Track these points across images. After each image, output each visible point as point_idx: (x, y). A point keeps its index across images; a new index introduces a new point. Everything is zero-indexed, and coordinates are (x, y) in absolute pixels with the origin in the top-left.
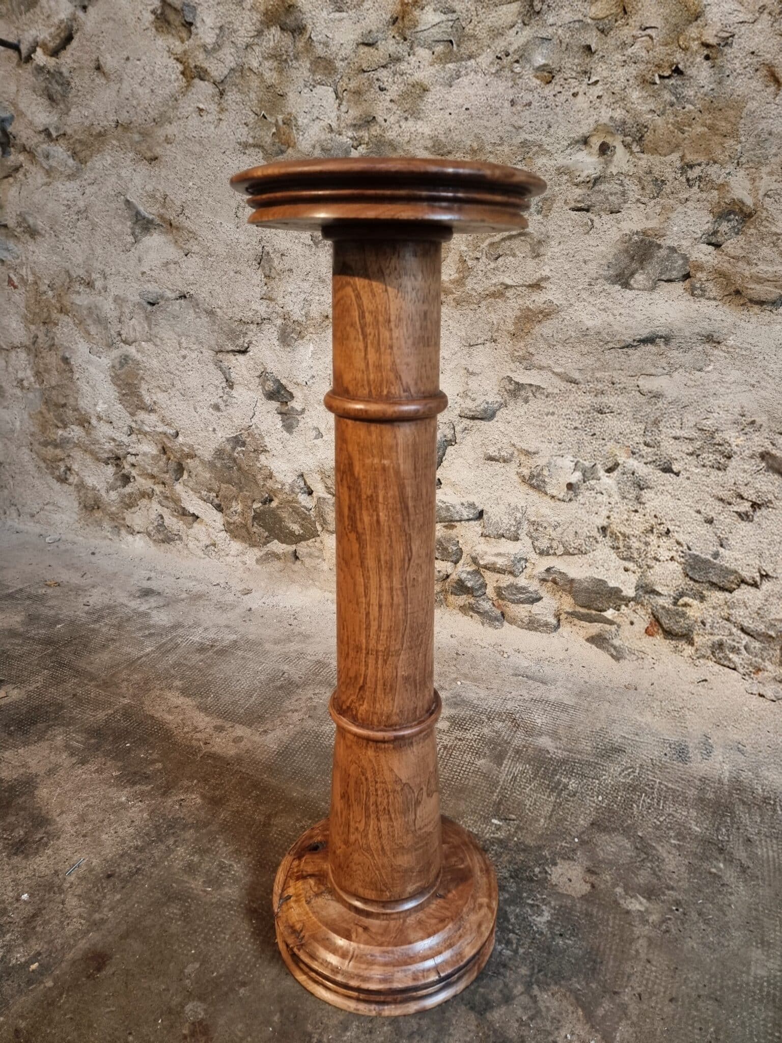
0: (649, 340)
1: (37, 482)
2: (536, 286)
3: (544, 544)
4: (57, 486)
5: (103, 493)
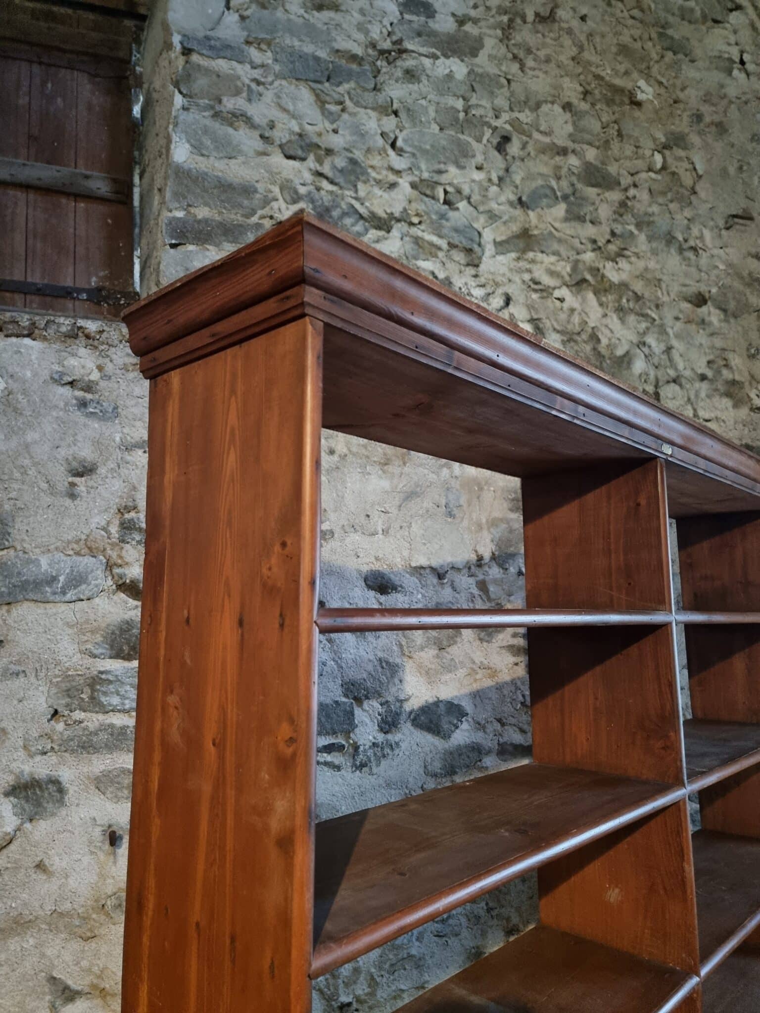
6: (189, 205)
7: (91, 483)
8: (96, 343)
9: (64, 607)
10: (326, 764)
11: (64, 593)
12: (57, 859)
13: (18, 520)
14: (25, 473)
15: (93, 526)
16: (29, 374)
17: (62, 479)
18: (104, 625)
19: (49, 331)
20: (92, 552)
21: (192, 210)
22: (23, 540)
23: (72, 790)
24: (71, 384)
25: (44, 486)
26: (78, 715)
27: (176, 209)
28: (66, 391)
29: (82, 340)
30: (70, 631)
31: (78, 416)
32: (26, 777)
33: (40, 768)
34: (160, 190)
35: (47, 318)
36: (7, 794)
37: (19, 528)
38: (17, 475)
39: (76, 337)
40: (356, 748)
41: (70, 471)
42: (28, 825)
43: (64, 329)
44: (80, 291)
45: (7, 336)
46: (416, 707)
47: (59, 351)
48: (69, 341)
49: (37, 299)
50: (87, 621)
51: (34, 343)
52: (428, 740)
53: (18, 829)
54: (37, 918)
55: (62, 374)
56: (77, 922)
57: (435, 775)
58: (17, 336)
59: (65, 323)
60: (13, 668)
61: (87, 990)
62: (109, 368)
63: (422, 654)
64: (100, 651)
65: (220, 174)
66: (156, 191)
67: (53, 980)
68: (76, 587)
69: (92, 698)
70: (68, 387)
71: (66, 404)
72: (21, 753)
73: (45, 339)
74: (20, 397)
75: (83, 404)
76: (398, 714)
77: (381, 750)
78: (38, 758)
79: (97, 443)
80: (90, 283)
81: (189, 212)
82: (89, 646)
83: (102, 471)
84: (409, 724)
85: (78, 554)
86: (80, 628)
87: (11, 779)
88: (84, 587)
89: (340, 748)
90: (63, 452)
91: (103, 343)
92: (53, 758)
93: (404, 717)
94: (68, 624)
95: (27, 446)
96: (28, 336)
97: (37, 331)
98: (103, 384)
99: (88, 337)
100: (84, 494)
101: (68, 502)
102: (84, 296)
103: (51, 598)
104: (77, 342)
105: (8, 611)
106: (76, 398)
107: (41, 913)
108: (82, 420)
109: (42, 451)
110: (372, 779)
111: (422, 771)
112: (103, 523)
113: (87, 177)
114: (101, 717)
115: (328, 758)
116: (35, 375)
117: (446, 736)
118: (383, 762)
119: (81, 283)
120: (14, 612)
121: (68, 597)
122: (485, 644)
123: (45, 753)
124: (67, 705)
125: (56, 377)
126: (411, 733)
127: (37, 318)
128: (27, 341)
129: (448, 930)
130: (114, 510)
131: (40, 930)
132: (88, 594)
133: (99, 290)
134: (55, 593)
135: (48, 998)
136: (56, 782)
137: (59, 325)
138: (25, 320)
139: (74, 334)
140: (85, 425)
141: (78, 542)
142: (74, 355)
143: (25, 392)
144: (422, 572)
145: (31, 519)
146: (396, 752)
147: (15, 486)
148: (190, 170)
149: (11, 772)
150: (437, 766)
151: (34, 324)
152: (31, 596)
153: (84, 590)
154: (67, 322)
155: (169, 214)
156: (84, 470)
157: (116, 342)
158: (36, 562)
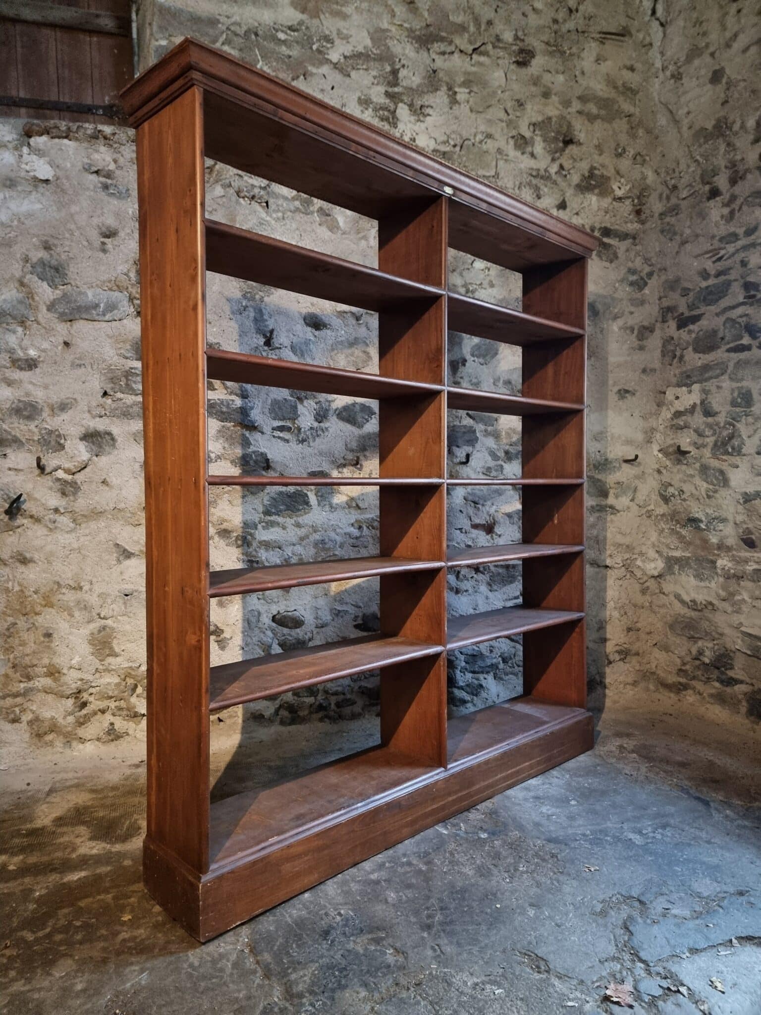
4: (8, 727)
5: (60, 720)
6: (170, 36)
7: (115, 243)
8: (111, 142)
9: (104, 324)
10: (279, 438)
11: (104, 315)
12: (114, 479)
13: (71, 265)
14: (72, 234)
15: (119, 271)
16: (69, 165)
17: (97, 240)
18: (131, 338)
19: (80, 133)
20: (120, 289)
21: (173, 39)
22: (76, 279)
23: (120, 440)
24: (97, 172)
25: (85, 243)
26: (119, 395)
27: (161, 39)
28: (94, 177)
29: (102, 140)
30: (110, 341)
31: (102, 195)
32: (91, 430)
33: (100, 425)
34: (150, 24)
35: (78, 124)
36: (81, 439)
37: (72, 271)
38: (67, 235)
39: (97, 138)
40: (299, 429)
41: (101, 234)
42: (95, 458)
43: (89, 132)
44: (98, 107)
45: (52, 138)
46: (340, 406)
47: (87, 148)
48: (93, 141)
49: (67, 114)
50: (120, 334)
51: (70, 143)
52: (349, 428)
53: (90, 460)
54: (105, 511)
55: (90, 165)
56: (129, 515)
57: (352, 451)
58: (59, 137)
59: (89, 127)
60: (78, 362)
61: (137, 553)
62: (121, 161)
64: (129, 355)
65: (191, 10)
66: (147, 25)
67: (117, 545)
68: (111, 311)
69: (127, 385)
70: (95, 175)
71: (95, 187)
72: (87, 415)
73: (77, 139)
74: (65, 181)
75: (106, 187)
76: (327, 410)
77: (316, 433)
78: (98, 419)
79: (117, 215)
80: (104, 101)
81: (170, 41)
82: (122, 351)
83: (122, 234)
84: (335, 417)
85: (110, 289)
86: (117, 339)
87: (83, 430)
88: (116, 311)
89: (289, 429)
90: (95, 221)
91: (116, 143)
92: (106, 420)
93: (331, 412)
94: (108, 335)
95: (72, 215)
96: (66, 137)
97: (71, 134)
98: (118, 173)
99: (105, 138)
100: (111, 250)
101: (101, 255)
102: (101, 112)
103: (97, 318)
104: (98, 141)
105: (71, 326)
106: (101, 183)
107: (107, 508)
108: (106, 198)
109: (82, 219)
110: (310, 450)
111: (344, 448)
112: (125, 270)
113: (97, 16)
114: (133, 397)
115: (281, 435)
116: (73, 165)
117: (360, 426)
118: (317, 439)
119: (98, 102)
120: (75, 327)
121: (107, 318)
123: (101, 417)
124: (112, 388)
125: (86, 167)
126: (337, 424)
127: (71, 124)
128: (66, 141)
129: (359, 543)
130: (131, 262)
131: (107, 518)
132: (119, 316)
133: (111, 106)
134: (98, 315)
135: (115, 555)
136: (109, 434)
137: (86, 129)
138: (63, 125)
139: (96, 136)
140: (108, 202)
141: (110, 281)
142: (97, 151)
143: (67, 178)
144: (345, 315)
145: (80, 265)
146: (326, 434)
147: (67, 243)
148: (170, 8)
149: (82, 426)
150: (354, 445)
151: (69, 129)
152: (84, 316)
153: (116, 314)
154: (91, 127)
155: (157, 43)
156: (110, 234)
157: (125, 142)
158: (85, 294)
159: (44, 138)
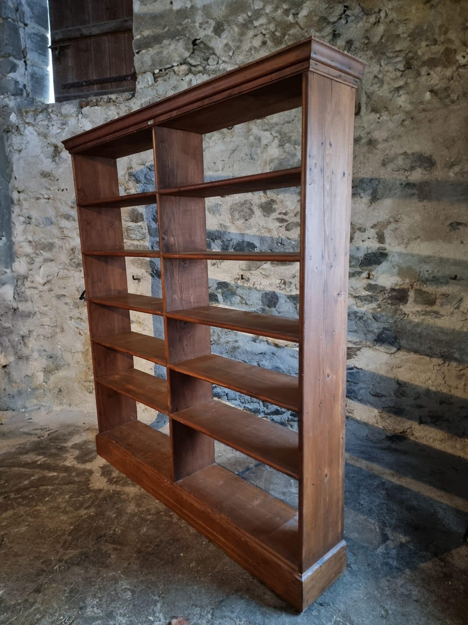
0: (261, 354)
1: (80, 394)
2: (236, 341)
3: (243, 401)
4: (88, 394)
8: (115, 104)
21: (143, 33)
27: (137, 35)
29: (112, 104)
43: (105, 100)
45: (91, 107)
46: (235, 243)
51: (98, 108)
55: (106, 118)
63: (238, 222)
64: (127, 219)
65: (151, 11)
69: (127, 235)
73: (101, 105)
76: (228, 246)
80: (131, 71)
81: (141, 35)
82: (125, 217)
91: (118, 103)
97: (98, 103)
102: (130, 78)
104: (110, 104)
112: (124, 174)
114: (131, 241)
116: (100, 120)
122: (266, 218)
127: (98, 97)
128: (96, 107)
138: (94, 99)
142: (110, 110)
148: (140, 14)
151: (97, 100)
154: (106, 97)
155: (135, 38)
159: (88, 107)
